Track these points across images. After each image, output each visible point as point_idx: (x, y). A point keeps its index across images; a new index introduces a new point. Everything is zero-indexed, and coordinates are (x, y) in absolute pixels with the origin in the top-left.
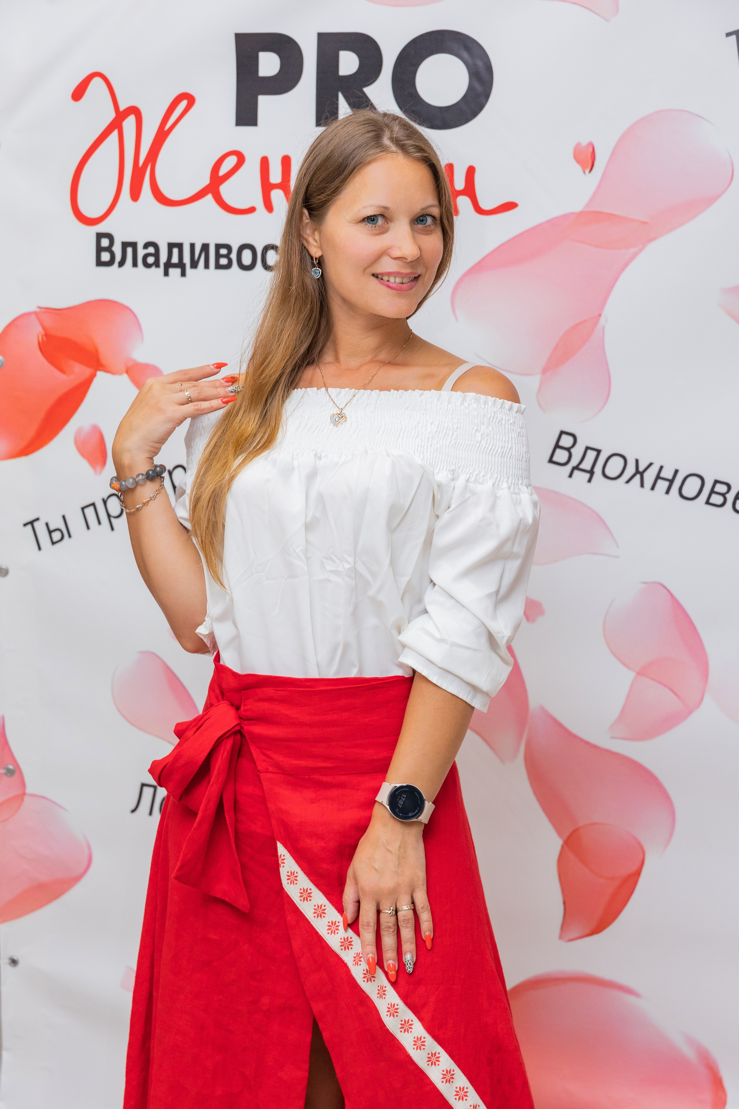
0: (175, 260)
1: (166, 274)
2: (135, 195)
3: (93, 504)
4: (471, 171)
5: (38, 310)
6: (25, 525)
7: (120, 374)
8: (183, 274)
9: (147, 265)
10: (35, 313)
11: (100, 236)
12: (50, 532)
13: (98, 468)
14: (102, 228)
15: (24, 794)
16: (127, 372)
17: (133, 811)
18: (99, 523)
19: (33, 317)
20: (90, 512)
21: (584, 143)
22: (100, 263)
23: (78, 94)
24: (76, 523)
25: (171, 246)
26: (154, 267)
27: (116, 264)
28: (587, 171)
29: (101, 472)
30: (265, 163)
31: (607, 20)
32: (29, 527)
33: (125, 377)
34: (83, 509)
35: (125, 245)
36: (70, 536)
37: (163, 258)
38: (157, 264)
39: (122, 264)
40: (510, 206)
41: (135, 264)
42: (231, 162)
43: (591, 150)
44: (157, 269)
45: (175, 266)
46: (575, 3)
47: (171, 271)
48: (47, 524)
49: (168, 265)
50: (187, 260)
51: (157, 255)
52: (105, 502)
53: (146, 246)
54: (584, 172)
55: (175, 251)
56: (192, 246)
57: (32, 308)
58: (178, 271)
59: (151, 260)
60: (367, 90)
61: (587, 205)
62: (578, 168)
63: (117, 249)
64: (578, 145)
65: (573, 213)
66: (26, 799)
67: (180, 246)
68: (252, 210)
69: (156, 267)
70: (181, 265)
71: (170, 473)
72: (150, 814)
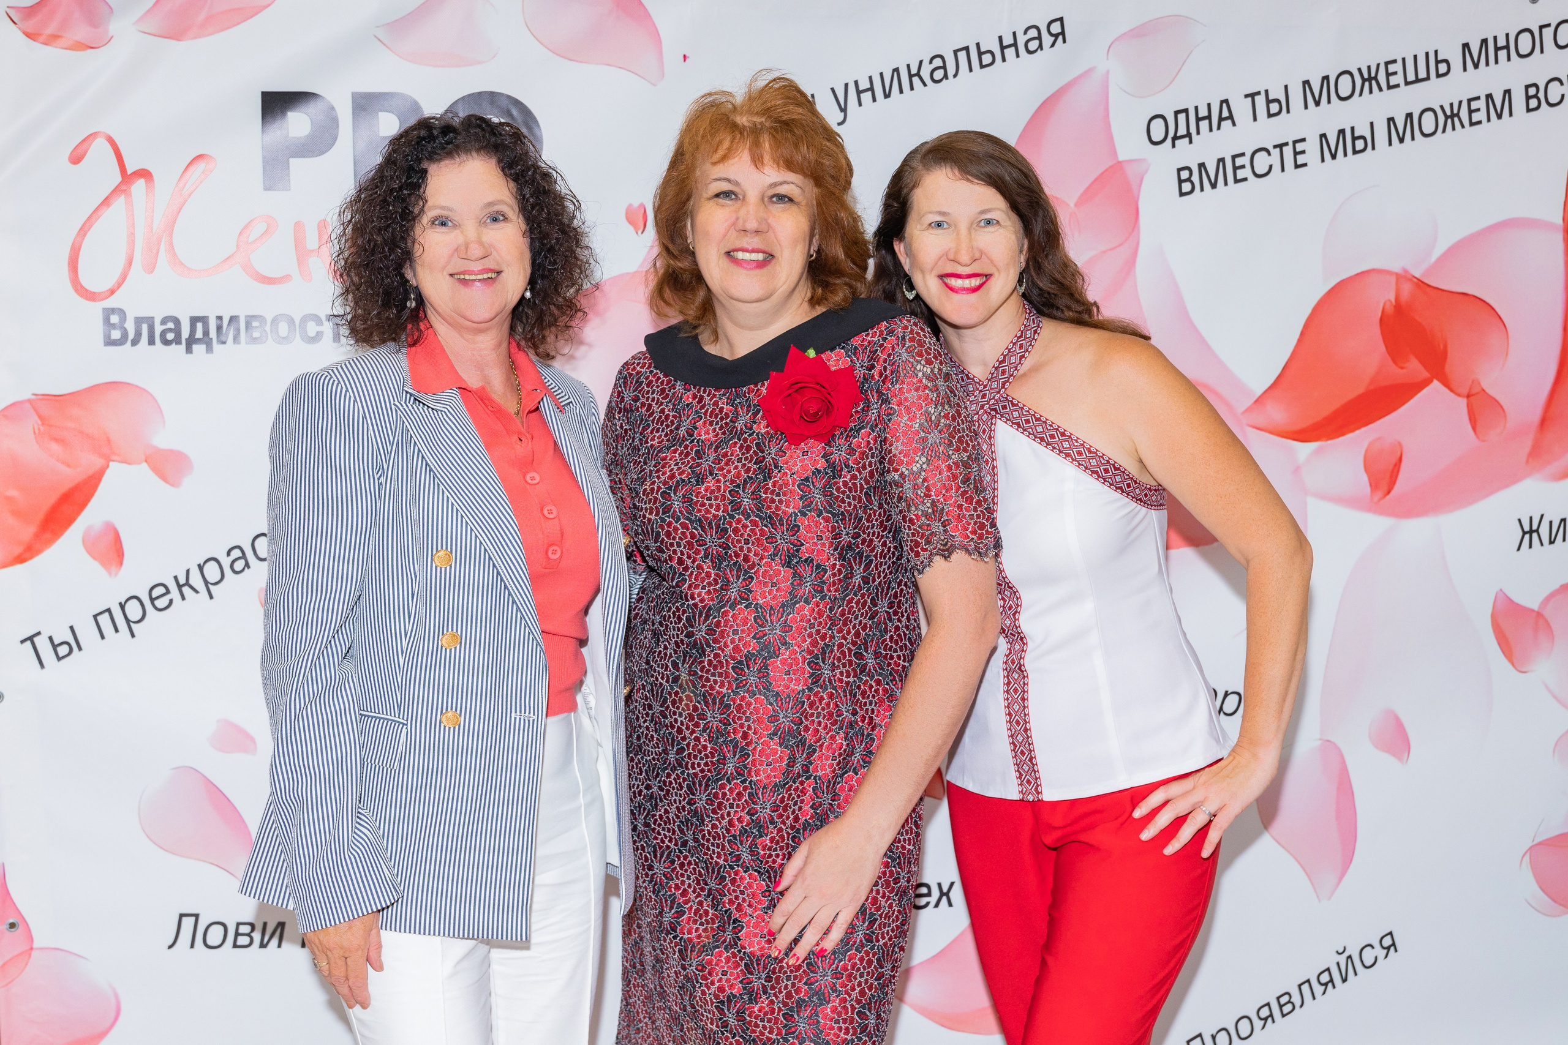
0: (199, 334)
1: (189, 350)
2: (150, 268)
3: (109, 610)
5: (34, 397)
6: (22, 642)
7: (139, 463)
8: (209, 349)
9: (167, 343)
10: (29, 401)
11: (108, 312)
12: (55, 647)
13: (114, 569)
14: (110, 303)
15: (32, 949)
16: (146, 461)
17: (170, 947)
18: (117, 630)
19: (28, 406)
20: (104, 620)
21: (636, 204)
22: (110, 342)
23: (76, 158)
24: (87, 633)
25: (194, 320)
26: (174, 344)
27: (129, 343)
28: (640, 232)
29: (116, 574)
30: (298, 226)
31: (654, 85)
32: (29, 643)
33: (145, 465)
34: (95, 617)
35: (139, 321)
36: (80, 649)
37: (185, 333)
38: (177, 340)
39: (135, 342)
41: (151, 342)
42: (259, 229)
43: (643, 211)
44: (178, 346)
45: (198, 341)
46: (620, 68)
47: (195, 347)
48: (51, 638)
49: (191, 342)
50: (213, 333)
51: (178, 332)
52: (122, 607)
53: (164, 321)
54: (637, 233)
55: (199, 326)
56: (219, 319)
57: (27, 395)
58: (203, 347)
59: (170, 336)
61: (641, 266)
62: (631, 229)
63: (130, 326)
64: (630, 206)
65: (628, 273)
66: (34, 954)
67: (204, 320)
68: (286, 279)
69: (176, 344)
70: (206, 340)
71: (201, 568)
72: (192, 946)
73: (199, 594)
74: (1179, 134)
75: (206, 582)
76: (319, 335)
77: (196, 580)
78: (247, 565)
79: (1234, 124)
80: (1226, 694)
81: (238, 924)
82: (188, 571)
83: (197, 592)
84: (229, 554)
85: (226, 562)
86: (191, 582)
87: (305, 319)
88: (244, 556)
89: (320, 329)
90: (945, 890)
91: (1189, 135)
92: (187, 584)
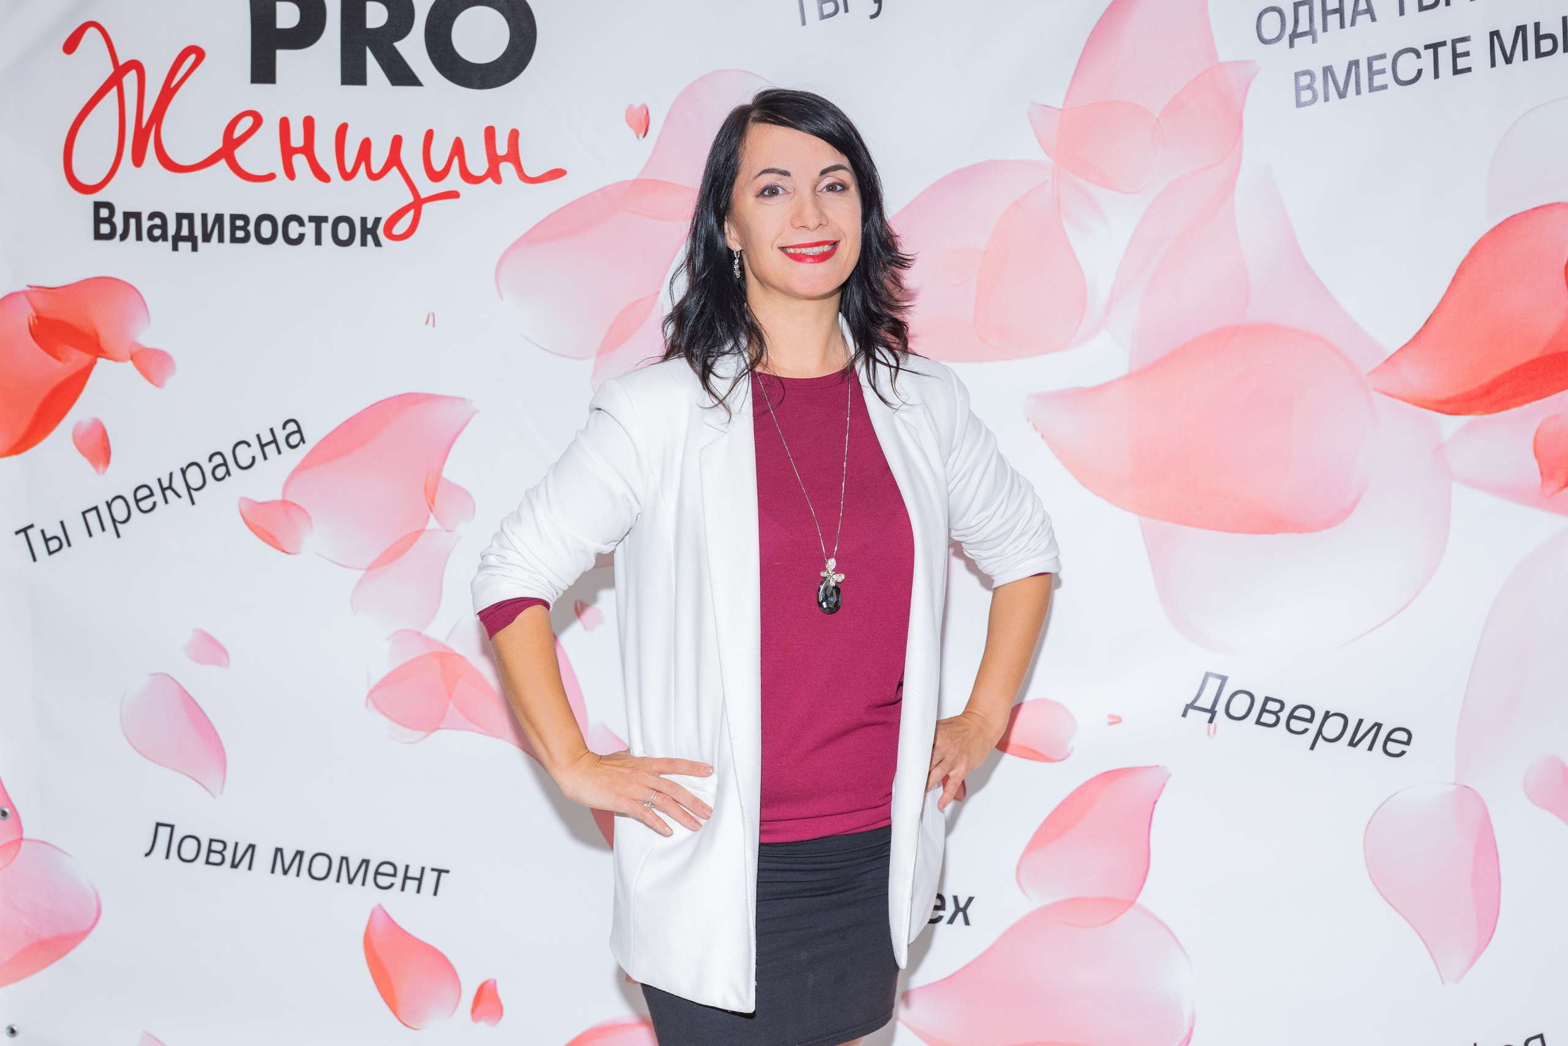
0: (185, 232)
1: (175, 248)
2: (138, 160)
3: (96, 508)
4: (514, 135)
5: (28, 289)
6: (17, 533)
7: (125, 361)
8: (195, 248)
9: (153, 239)
10: (24, 292)
11: (98, 206)
12: (47, 541)
13: (101, 467)
14: (101, 196)
15: (21, 839)
16: (132, 359)
17: (147, 855)
18: (103, 529)
19: (23, 298)
20: (92, 517)
21: (637, 105)
22: (98, 236)
23: (71, 45)
24: (76, 529)
25: (180, 217)
26: (161, 240)
27: (118, 237)
28: (641, 136)
29: (104, 472)
30: (284, 124)
32: (22, 535)
33: (130, 363)
34: (84, 513)
35: (127, 216)
36: (69, 545)
37: (172, 230)
38: (164, 237)
39: (124, 237)
40: (557, 173)
41: (139, 237)
42: (247, 123)
43: (645, 113)
44: (165, 243)
45: (185, 239)
47: (181, 244)
48: (43, 531)
49: (177, 238)
50: (198, 232)
51: (164, 227)
52: (109, 505)
53: (152, 216)
54: (638, 137)
55: (185, 222)
56: (204, 217)
57: (22, 287)
58: (189, 245)
59: (157, 232)
60: (397, 45)
61: (642, 173)
62: (631, 132)
63: (118, 220)
64: (631, 106)
65: (626, 181)
66: (24, 844)
67: (190, 217)
68: (271, 177)
69: (163, 240)
70: (191, 238)
71: (183, 472)
72: (167, 857)
73: (181, 499)
74: (1299, 30)
75: (188, 487)
76: (301, 237)
77: (179, 484)
78: (228, 473)
79: (1373, 19)
80: (1327, 715)
81: (211, 841)
82: (171, 474)
83: (179, 496)
84: (210, 460)
85: (208, 468)
86: (174, 486)
87: (290, 219)
88: (225, 464)
89: (302, 230)
90: (962, 905)
91: (1311, 32)
92: (170, 487)
